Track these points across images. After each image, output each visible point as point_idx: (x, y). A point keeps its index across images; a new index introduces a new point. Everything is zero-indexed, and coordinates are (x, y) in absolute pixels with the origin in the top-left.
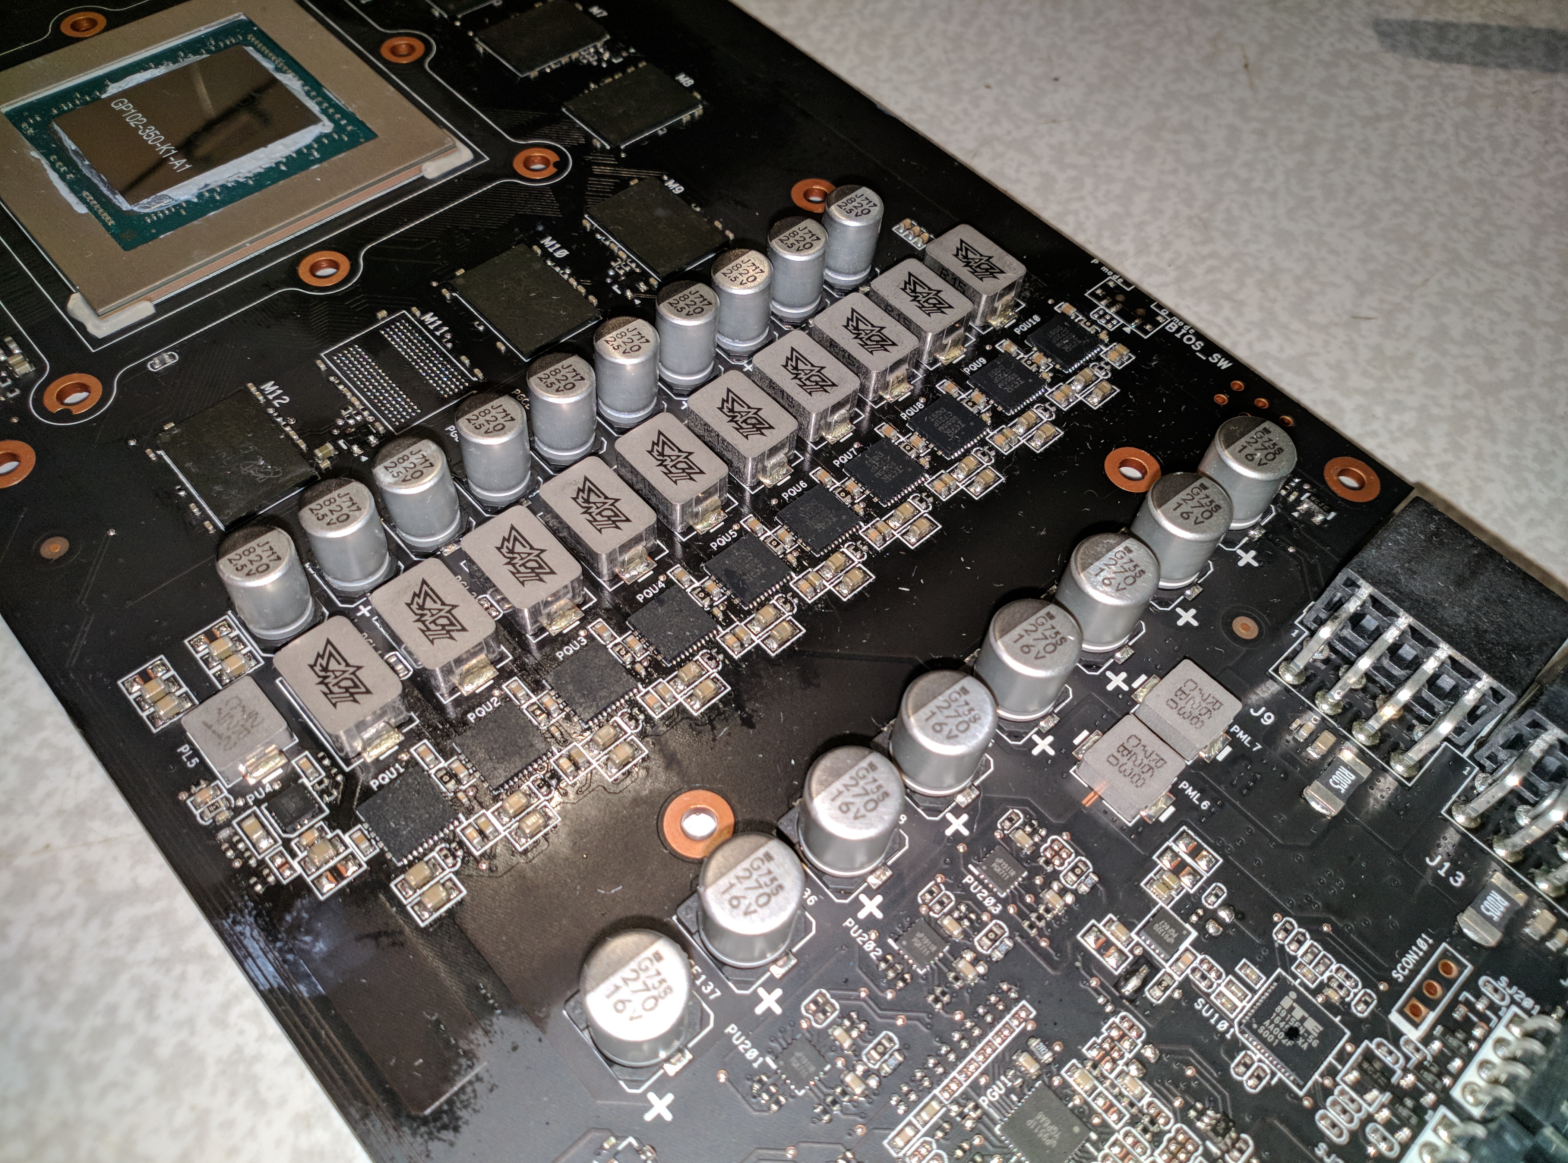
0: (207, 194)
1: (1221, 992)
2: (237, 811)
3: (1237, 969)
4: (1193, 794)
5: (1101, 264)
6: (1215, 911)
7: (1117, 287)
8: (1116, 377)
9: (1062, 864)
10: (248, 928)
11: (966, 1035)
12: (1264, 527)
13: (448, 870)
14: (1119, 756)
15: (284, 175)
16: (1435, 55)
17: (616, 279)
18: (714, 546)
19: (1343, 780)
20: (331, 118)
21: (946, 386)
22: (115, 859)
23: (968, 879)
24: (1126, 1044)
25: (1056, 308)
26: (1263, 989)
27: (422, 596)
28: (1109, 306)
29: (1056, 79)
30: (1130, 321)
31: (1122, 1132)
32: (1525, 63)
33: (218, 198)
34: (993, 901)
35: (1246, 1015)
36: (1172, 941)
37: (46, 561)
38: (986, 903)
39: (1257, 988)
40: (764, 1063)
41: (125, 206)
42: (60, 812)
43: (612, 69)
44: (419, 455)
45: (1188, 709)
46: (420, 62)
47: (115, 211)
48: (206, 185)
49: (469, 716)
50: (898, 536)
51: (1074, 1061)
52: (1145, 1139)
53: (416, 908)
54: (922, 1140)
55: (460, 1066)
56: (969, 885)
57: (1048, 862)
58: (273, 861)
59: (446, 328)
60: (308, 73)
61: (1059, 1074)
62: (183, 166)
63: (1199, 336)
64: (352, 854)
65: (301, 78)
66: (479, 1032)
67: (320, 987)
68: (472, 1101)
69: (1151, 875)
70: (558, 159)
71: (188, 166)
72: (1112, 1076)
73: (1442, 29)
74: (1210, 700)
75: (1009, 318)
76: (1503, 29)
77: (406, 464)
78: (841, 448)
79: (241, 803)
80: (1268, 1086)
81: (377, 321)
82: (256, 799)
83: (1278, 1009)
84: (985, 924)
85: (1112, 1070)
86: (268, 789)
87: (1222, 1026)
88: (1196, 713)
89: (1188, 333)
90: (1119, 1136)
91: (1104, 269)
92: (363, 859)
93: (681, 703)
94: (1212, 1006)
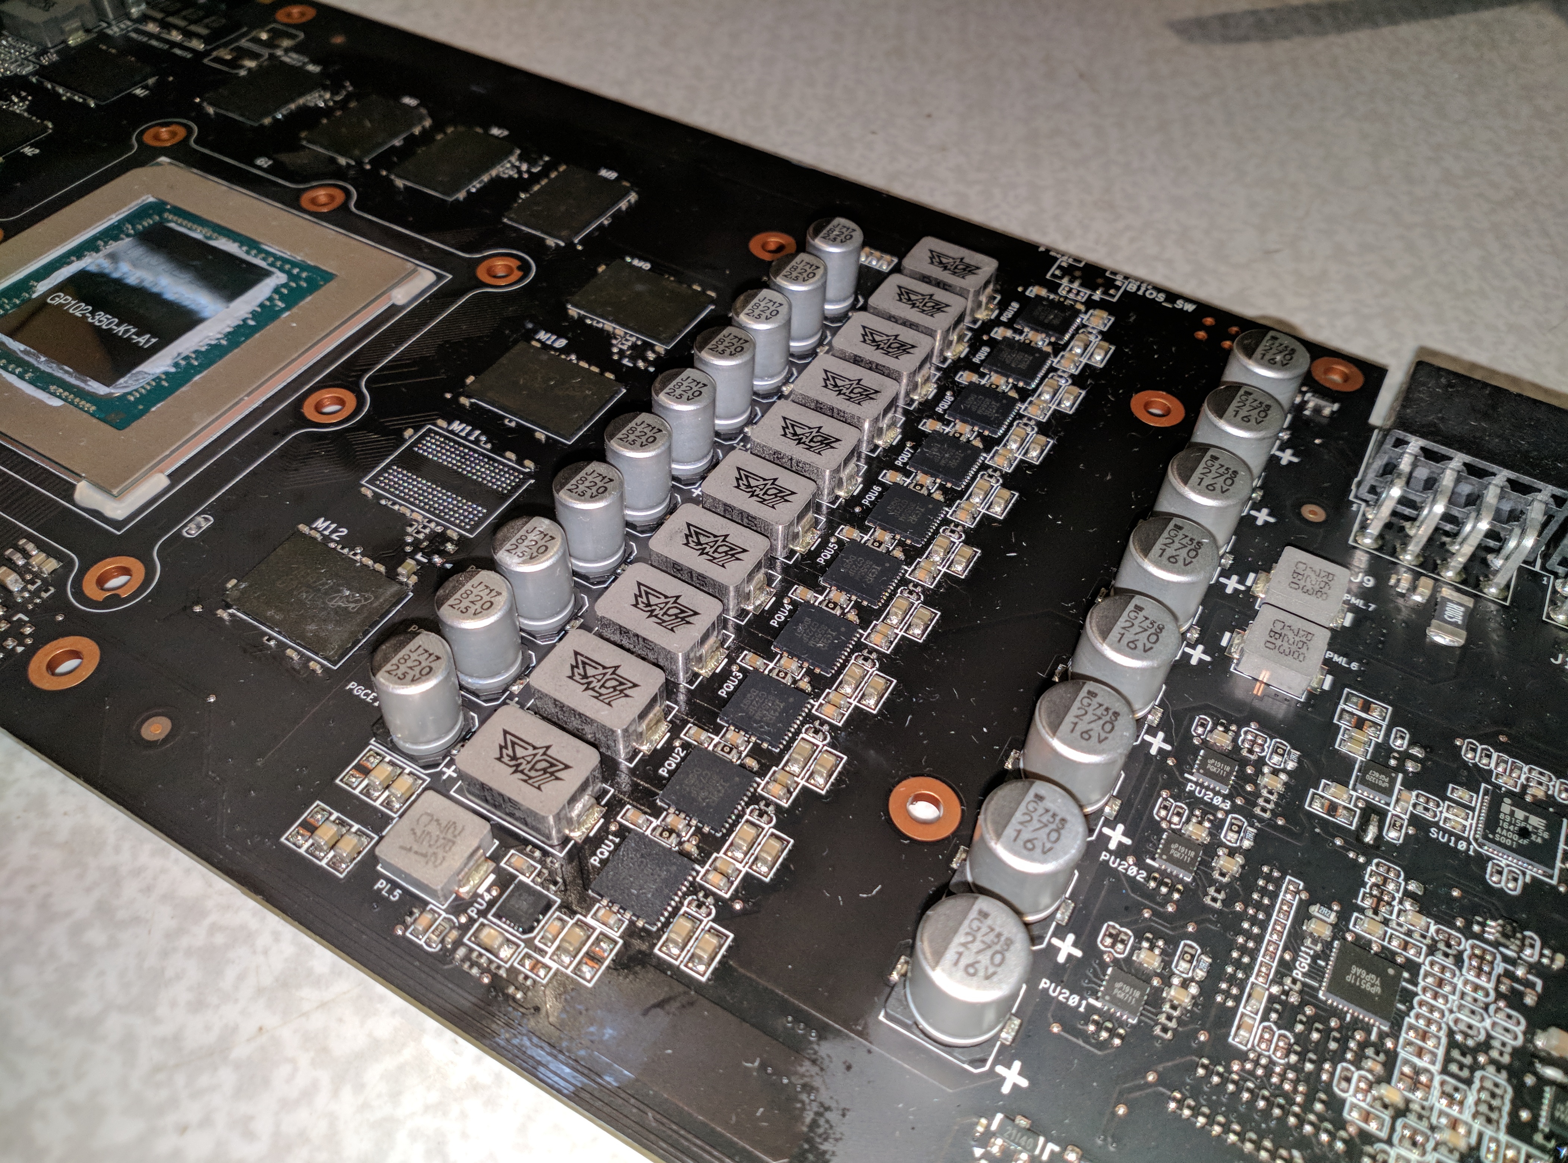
0: (183, 363)
1: (1446, 818)
2: (464, 929)
3: (1449, 794)
4: (1342, 661)
5: (1048, 251)
6: (1406, 751)
7: (1070, 265)
8: (1106, 336)
9: (1263, 750)
10: (525, 1038)
11: (1254, 921)
12: (1288, 429)
13: (705, 920)
14: (1273, 640)
15: (254, 330)
16: (1226, 39)
17: (621, 353)
18: (821, 561)
19: (1455, 612)
20: (281, 269)
21: (965, 378)
22: (340, 1020)
23: (1190, 787)
24: (1391, 887)
25: (1027, 293)
26: (1479, 805)
27: (581, 666)
28: (1071, 281)
29: (929, 116)
30: (1094, 290)
31: (1427, 963)
32: (1300, 32)
33: (196, 363)
34: (1220, 799)
35: (1476, 830)
36: (1387, 785)
37: (151, 745)
38: (1215, 802)
39: (1473, 805)
40: (1088, 1005)
41: (101, 390)
42: (260, 991)
43: (535, 178)
44: (536, 532)
45: (1309, 587)
46: (345, 206)
47: (92, 397)
48: (179, 354)
49: (660, 771)
50: (984, 511)
51: (1355, 914)
52: (1449, 963)
53: (690, 965)
54: (1261, 1027)
55: (803, 1102)
56: (1193, 792)
57: (1251, 751)
58: (523, 966)
59: (477, 432)
60: (239, 235)
61: (1349, 930)
62: (148, 341)
63: (1159, 290)
64: (601, 933)
65: (235, 241)
66: (807, 1063)
67: (626, 1072)
68: (830, 1131)
69: (1340, 736)
70: (518, 263)
71: (154, 340)
72: (1394, 917)
73: (1224, 19)
74: (1323, 574)
75: (993, 311)
76: (1272, 10)
77: (526, 543)
78: (895, 450)
79: (463, 919)
80: (1525, 885)
81: (405, 441)
82: (478, 911)
83: (1502, 816)
84: (1223, 821)
85: (1391, 913)
86: (487, 897)
87: (1462, 846)
88: (1317, 588)
89: (1147, 289)
90: (1426, 967)
91: (1052, 253)
92: (615, 935)
93: (856, 707)
94: (1445, 831)
